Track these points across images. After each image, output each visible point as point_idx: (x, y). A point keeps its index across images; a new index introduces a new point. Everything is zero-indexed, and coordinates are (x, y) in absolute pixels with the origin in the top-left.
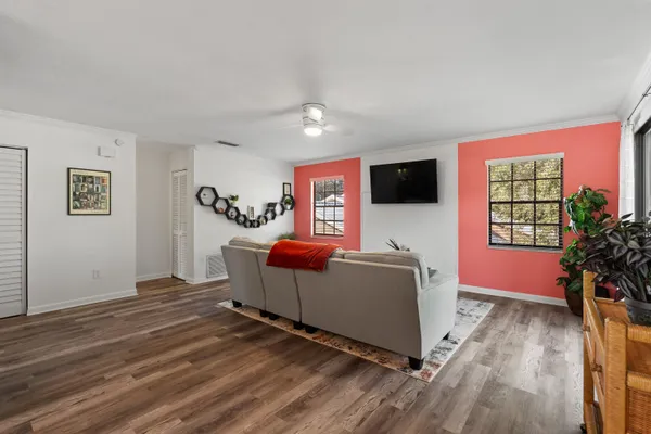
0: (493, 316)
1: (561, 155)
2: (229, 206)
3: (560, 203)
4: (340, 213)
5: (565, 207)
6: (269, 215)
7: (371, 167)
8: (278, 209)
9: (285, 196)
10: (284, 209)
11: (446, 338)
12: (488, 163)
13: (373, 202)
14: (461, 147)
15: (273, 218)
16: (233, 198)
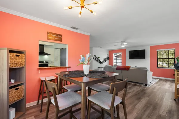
0: (159, 81)
1: (175, 49)
2: (98, 59)
3: (174, 59)
4: (121, 61)
5: (175, 60)
6: (105, 61)
7: (129, 51)
8: (106, 60)
9: (107, 57)
10: (107, 60)
11: (150, 83)
12: (157, 50)
13: (129, 58)
14: (150, 47)
15: (105, 62)
16: (99, 58)
